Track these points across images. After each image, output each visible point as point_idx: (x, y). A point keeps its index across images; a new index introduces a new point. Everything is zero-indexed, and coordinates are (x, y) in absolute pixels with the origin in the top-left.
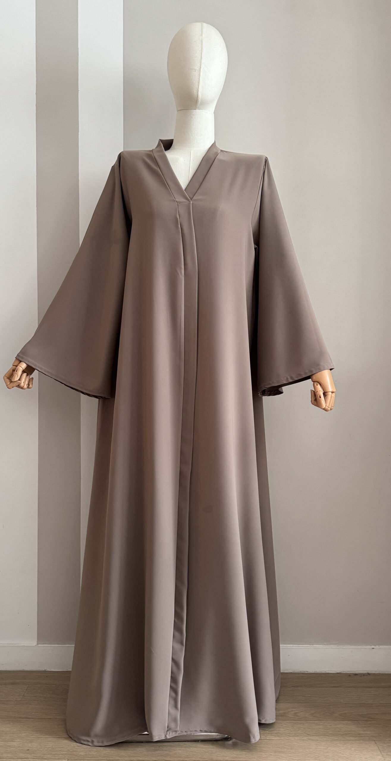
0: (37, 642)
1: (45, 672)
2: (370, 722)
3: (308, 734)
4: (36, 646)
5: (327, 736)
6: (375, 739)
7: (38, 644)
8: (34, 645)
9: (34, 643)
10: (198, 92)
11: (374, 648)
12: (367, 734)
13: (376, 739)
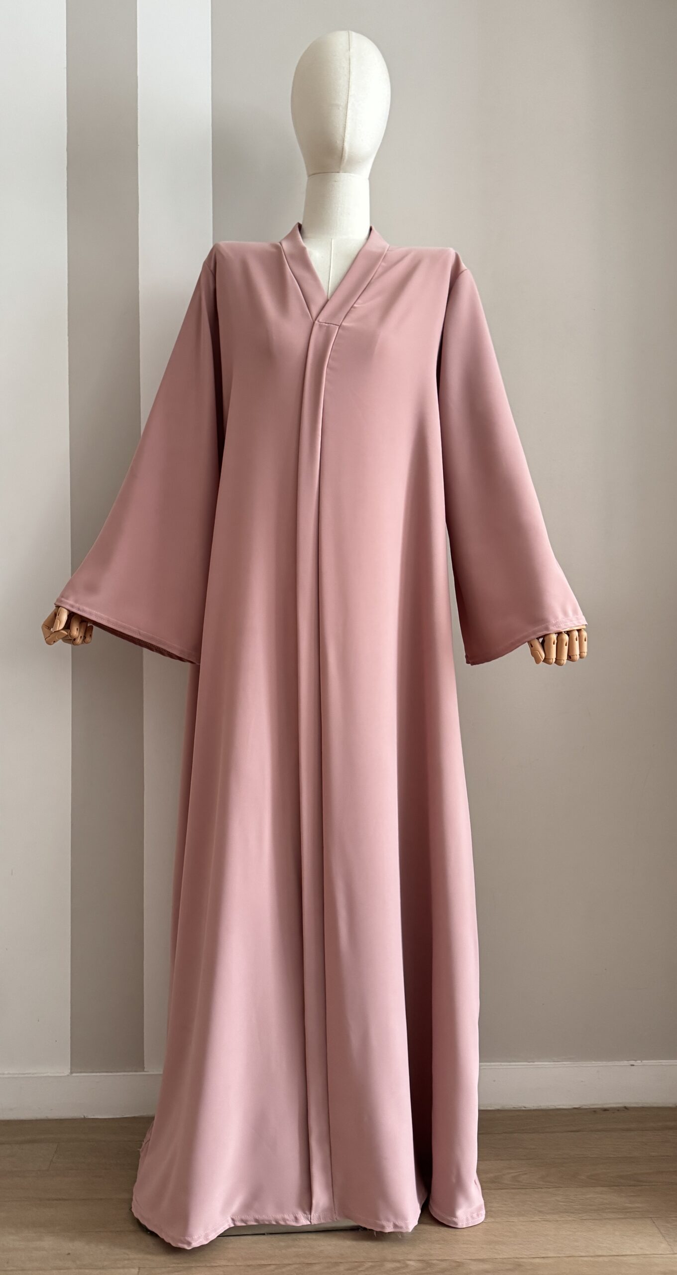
0: (71, 1069)
1: (84, 1120)
2: (639, 1188)
3: (540, 1212)
4: (68, 1075)
5: (571, 1213)
6: (650, 1216)
7: (71, 1073)
8: (66, 1075)
9: (66, 1071)
10: (343, 142)
11: (633, 1065)
12: (639, 1208)
13: (653, 1216)
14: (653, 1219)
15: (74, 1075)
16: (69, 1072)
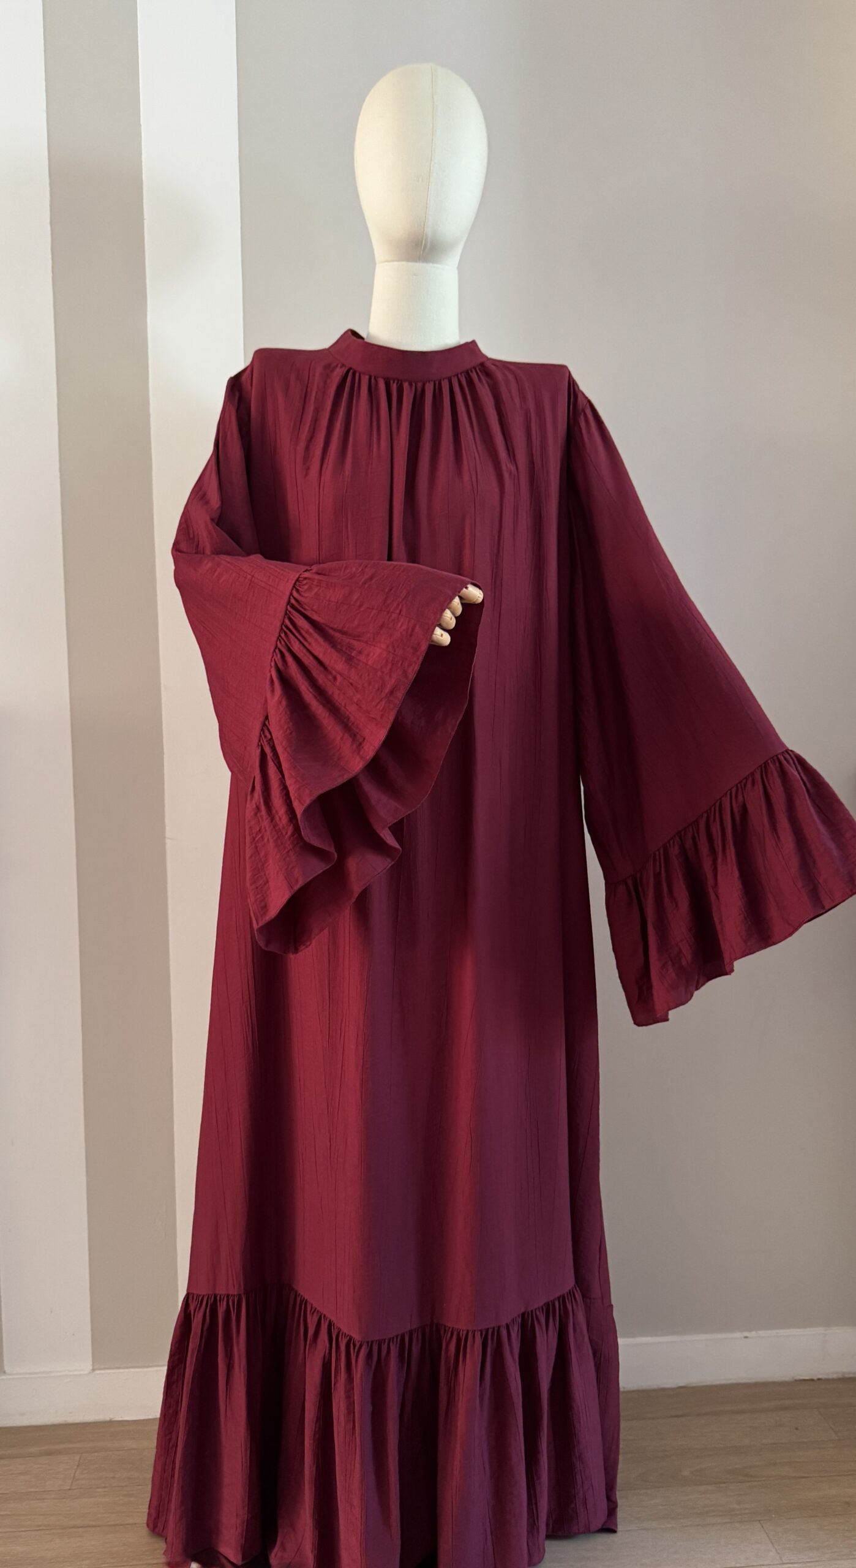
0: (93, 1365)
1: (111, 1423)
2: (748, 1484)
4: (90, 1373)
5: (672, 1518)
6: (760, 1519)
7: (93, 1370)
8: (86, 1372)
9: (88, 1366)
11: (746, 1337)
12: (746, 1509)
13: (762, 1519)
14: (761, 1522)
15: (97, 1372)
16: (91, 1368)
